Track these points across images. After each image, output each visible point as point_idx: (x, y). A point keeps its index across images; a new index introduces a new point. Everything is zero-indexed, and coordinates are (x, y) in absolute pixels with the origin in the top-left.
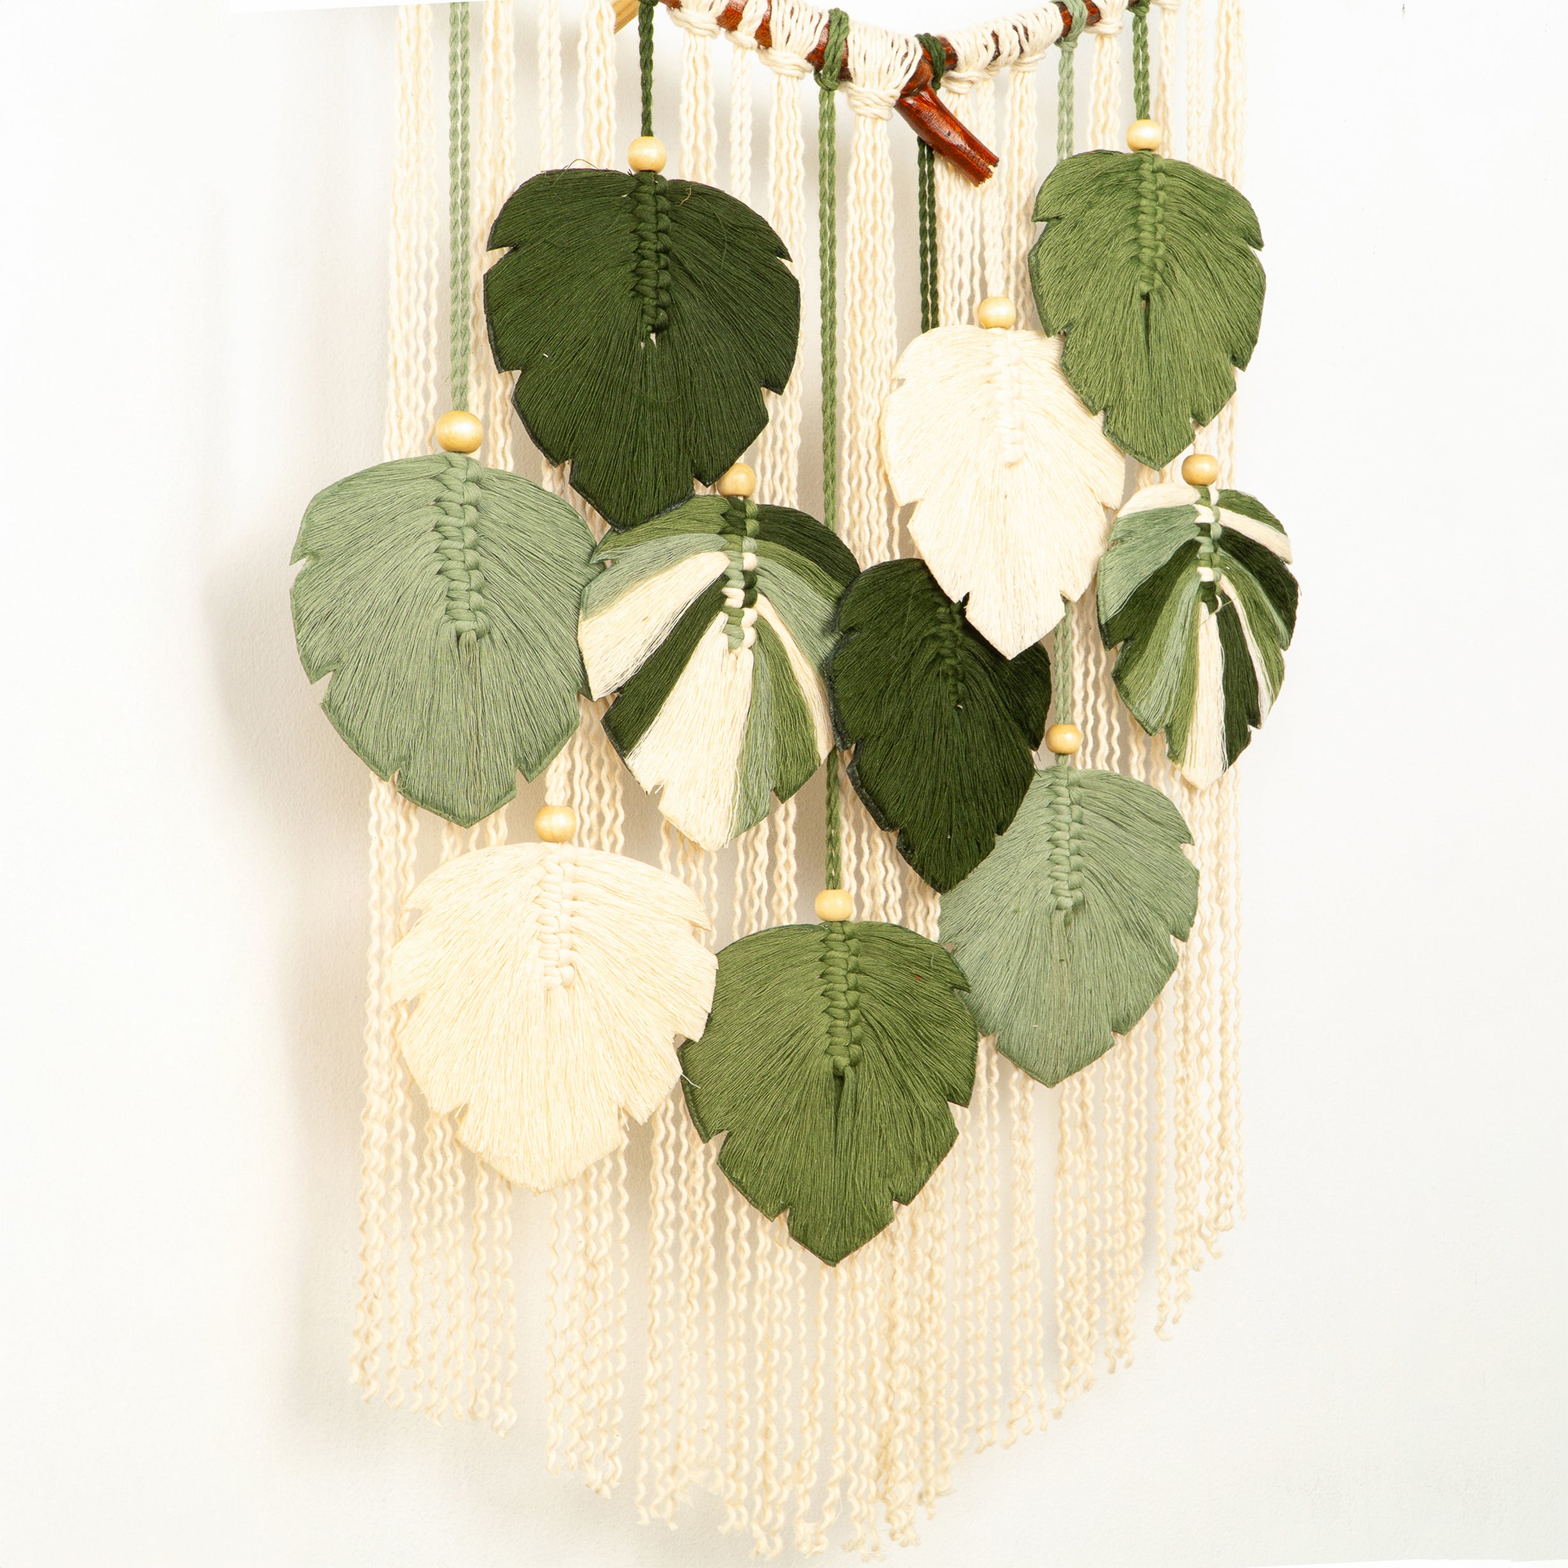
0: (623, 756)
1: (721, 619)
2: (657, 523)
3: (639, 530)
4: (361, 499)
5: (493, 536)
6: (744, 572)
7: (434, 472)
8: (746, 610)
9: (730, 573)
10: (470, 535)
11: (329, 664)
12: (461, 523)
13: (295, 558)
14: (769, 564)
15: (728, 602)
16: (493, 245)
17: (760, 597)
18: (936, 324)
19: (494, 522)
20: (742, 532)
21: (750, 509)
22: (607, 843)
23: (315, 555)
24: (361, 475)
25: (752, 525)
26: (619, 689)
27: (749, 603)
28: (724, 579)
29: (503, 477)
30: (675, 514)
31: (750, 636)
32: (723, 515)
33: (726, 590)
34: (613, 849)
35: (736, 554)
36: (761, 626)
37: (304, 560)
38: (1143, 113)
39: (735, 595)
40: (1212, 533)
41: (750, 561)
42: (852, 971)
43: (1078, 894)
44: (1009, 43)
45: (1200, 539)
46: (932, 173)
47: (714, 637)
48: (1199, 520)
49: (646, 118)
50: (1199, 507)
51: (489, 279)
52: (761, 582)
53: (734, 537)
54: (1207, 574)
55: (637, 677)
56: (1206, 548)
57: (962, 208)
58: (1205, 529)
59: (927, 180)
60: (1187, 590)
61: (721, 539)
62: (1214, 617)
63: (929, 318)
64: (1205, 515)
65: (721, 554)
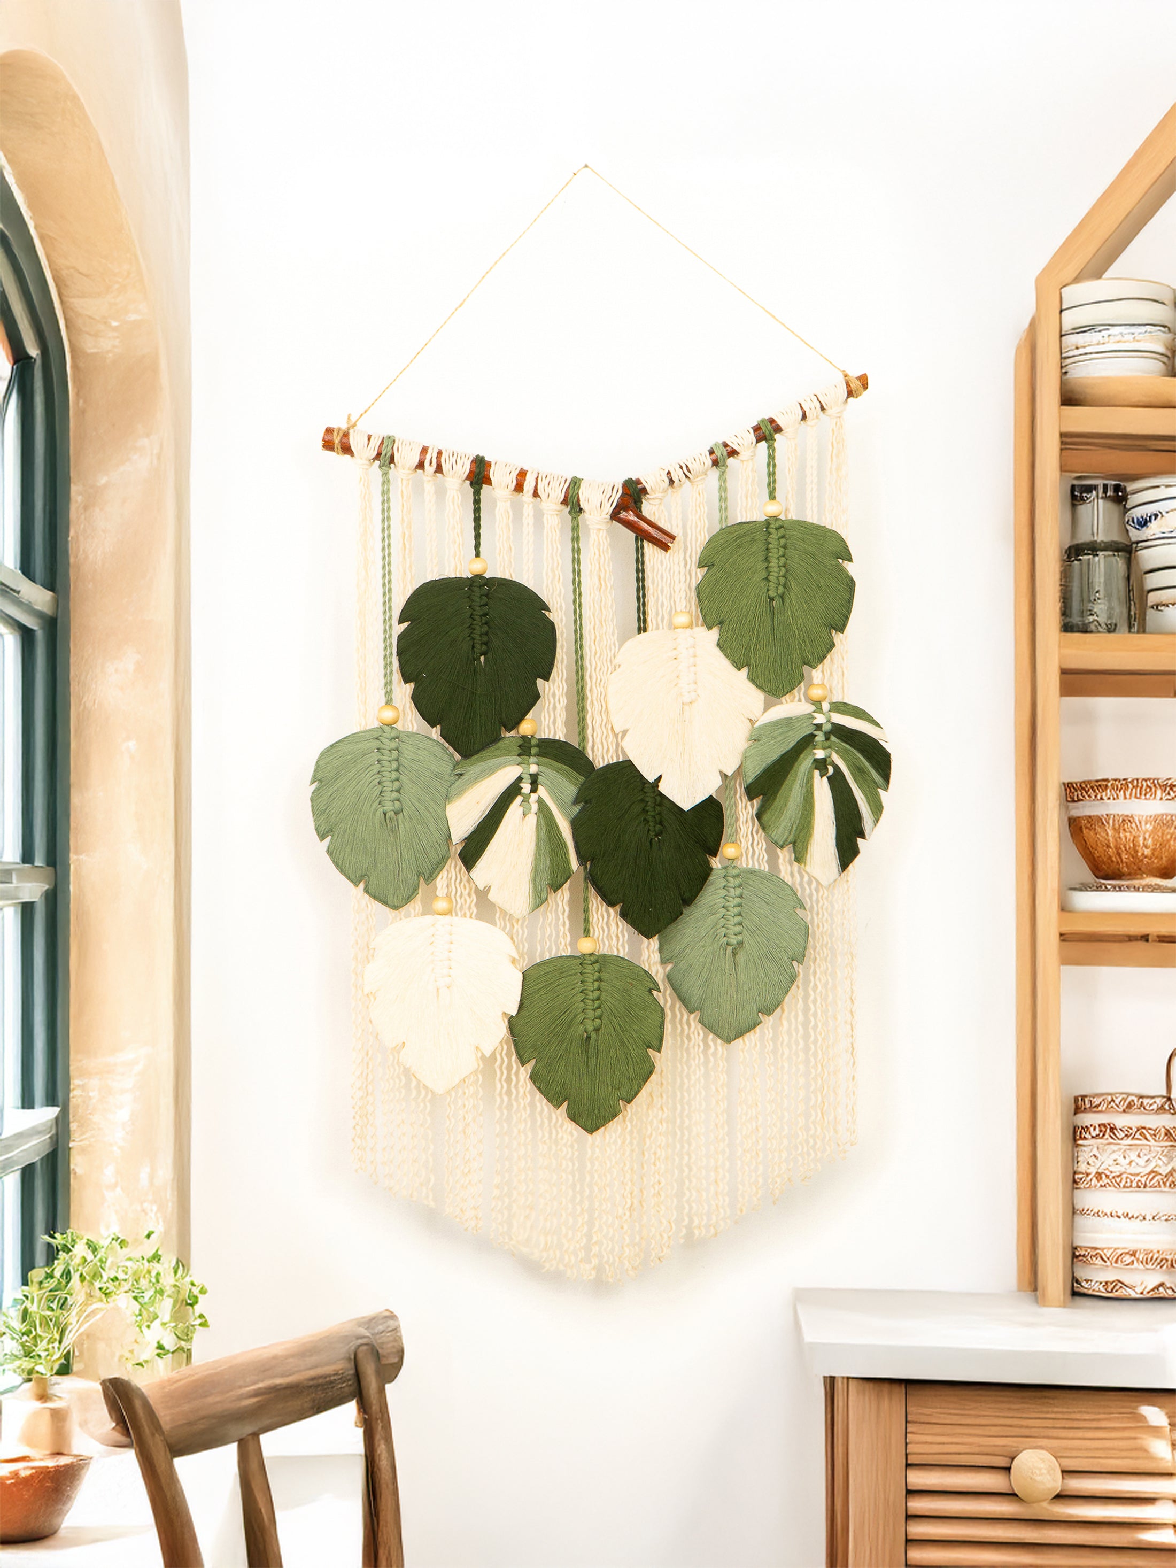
0: (469, 872)
1: (519, 799)
2: (484, 754)
3: (474, 758)
4: (340, 752)
5: (406, 765)
6: (531, 775)
7: (376, 736)
8: (532, 794)
9: (523, 776)
10: (394, 765)
11: (327, 832)
12: (390, 759)
13: (312, 783)
14: (543, 769)
15: (523, 791)
16: (400, 622)
17: (540, 787)
18: (645, 630)
19: (406, 758)
20: (529, 755)
21: (533, 742)
22: (468, 914)
23: (320, 781)
24: (340, 741)
25: (534, 751)
26: (466, 838)
27: (534, 790)
28: (520, 779)
29: (409, 735)
30: (492, 748)
31: (535, 807)
32: (519, 746)
33: (522, 785)
34: (471, 917)
35: (526, 766)
36: (540, 802)
37: (316, 783)
38: (772, 496)
39: (526, 787)
40: (823, 729)
41: (534, 769)
42: (597, 981)
43: (740, 938)
44: (677, 475)
45: (816, 733)
46: (642, 547)
47: (515, 808)
48: (815, 722)
49: (477, 546)
50: (815, 715)
51: (400, 638)
52: (540, 779)
53: (525, 757)
54: (820, 754)
55: (473, 833)
56: (820, 737)
57: (662, 564)
58: (819, 727)
59: (640, 551)
60: (804, 764)
61: (519, 759)
62: (825, 779)
63: (642, 628)
64: (820, 719)
65: (518, 767)
